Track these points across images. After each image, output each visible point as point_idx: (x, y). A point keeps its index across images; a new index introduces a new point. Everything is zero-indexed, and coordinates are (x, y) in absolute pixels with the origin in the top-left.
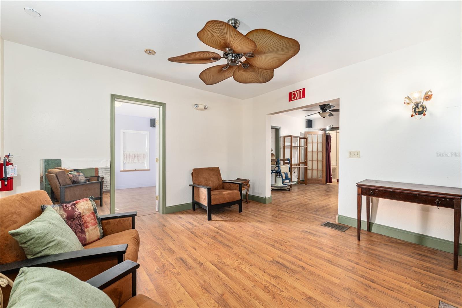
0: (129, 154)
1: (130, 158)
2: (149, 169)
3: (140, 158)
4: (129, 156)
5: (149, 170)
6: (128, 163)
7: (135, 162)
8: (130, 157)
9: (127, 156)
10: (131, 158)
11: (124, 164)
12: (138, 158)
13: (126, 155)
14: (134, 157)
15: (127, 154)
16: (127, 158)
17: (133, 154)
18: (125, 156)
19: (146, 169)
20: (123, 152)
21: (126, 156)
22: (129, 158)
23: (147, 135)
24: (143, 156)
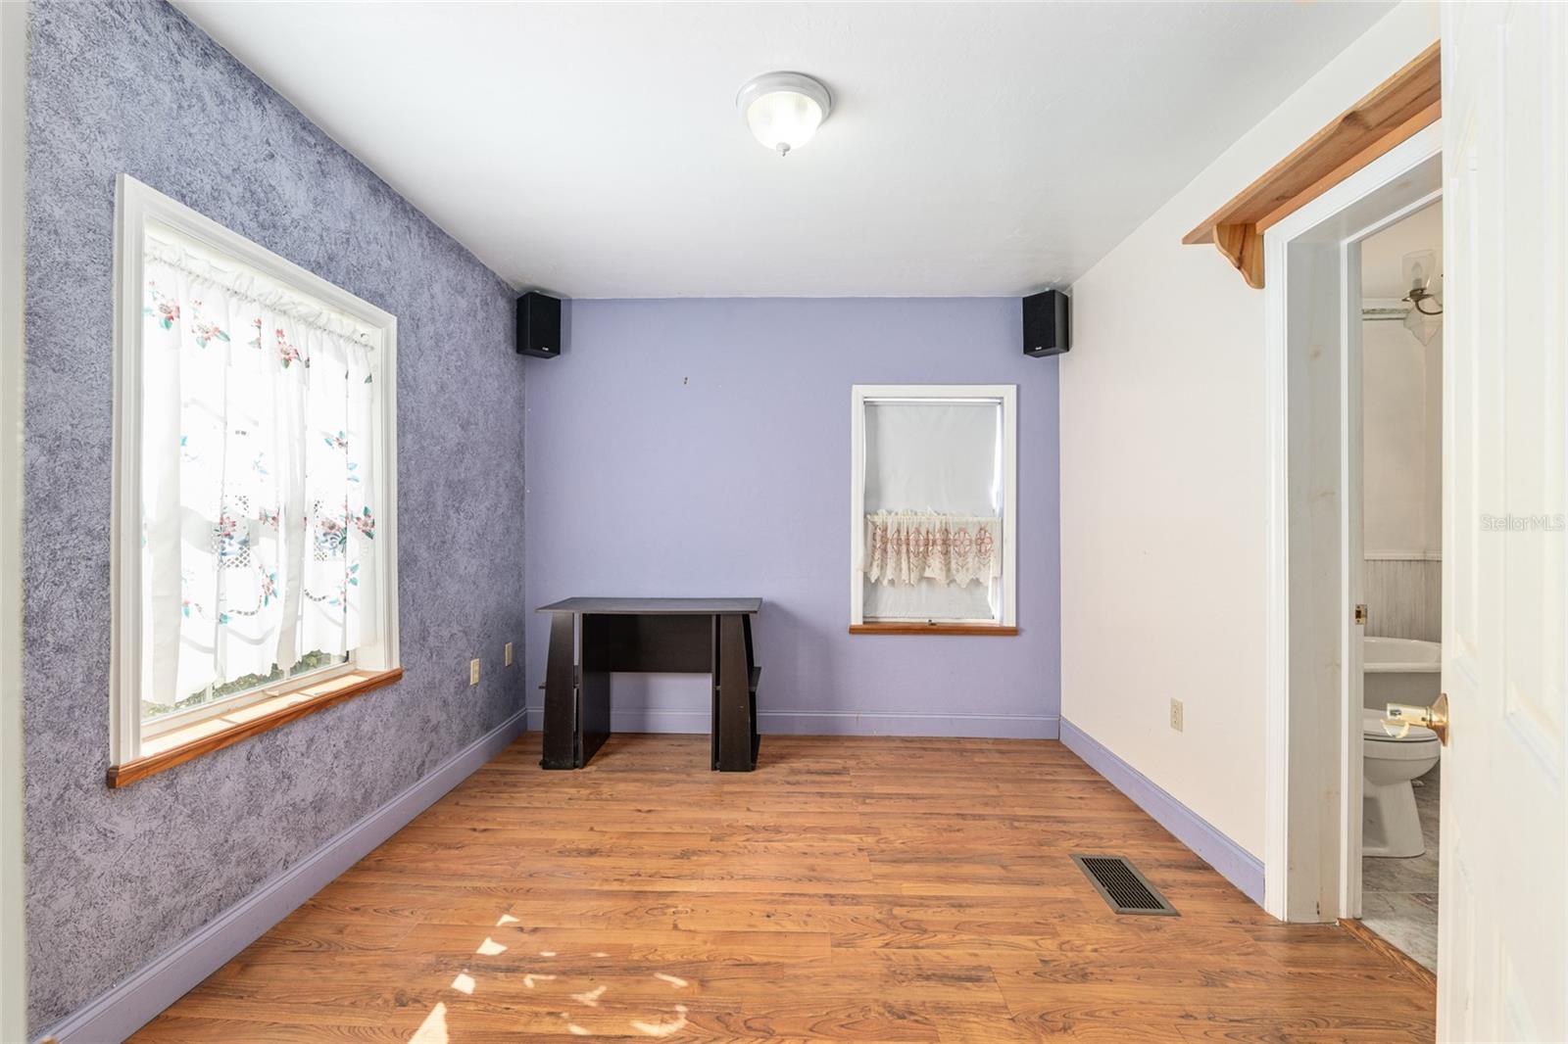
0: (899, 531)
1: (904, 556)
2: (1012, 624)
3: (960, 554)
4: (899, 539)
5: (1012, 632)
6: (892, 582)
7: (929, 579)
8: (904, 548)
9: (885, 541)
10: (908, 551)
11: (871, 587)
12: (946, 553)
13: (879, 532)
14: (927, 545)
15: (885, 530)
16: (885, 551)
17: (918, 531)
18: (875, 540)
19: (996, 622)
20: (865, 517)
21: (879, 541)
22: (899, 553)
23: (999, 407)
24: (980, 542)
